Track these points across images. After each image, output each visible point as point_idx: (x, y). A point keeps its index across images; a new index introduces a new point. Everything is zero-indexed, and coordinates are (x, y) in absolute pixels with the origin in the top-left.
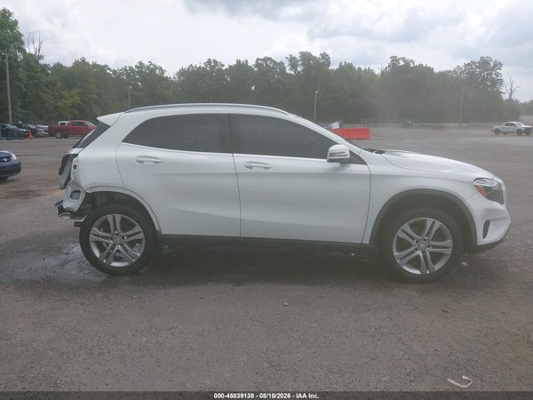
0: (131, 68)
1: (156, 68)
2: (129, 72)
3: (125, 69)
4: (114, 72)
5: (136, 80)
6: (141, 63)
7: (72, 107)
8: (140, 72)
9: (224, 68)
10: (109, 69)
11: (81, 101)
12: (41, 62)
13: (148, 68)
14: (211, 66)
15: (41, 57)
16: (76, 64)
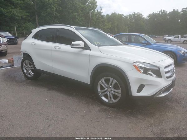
0: (131, 15)
1: (140, 14)
2: (130, 16)
3: (129, 15)
4: (125, 16)
5: (132, 19)
6: (135, 13)
7: (108, 28)
8: (134, 16)
9: (167, 13)
10: (124, 15)
11: (111, 26)
12: (102, 14)
13: (137, 14)
14: (162, 13)
15: (102, 13)
16: (112, 14)
